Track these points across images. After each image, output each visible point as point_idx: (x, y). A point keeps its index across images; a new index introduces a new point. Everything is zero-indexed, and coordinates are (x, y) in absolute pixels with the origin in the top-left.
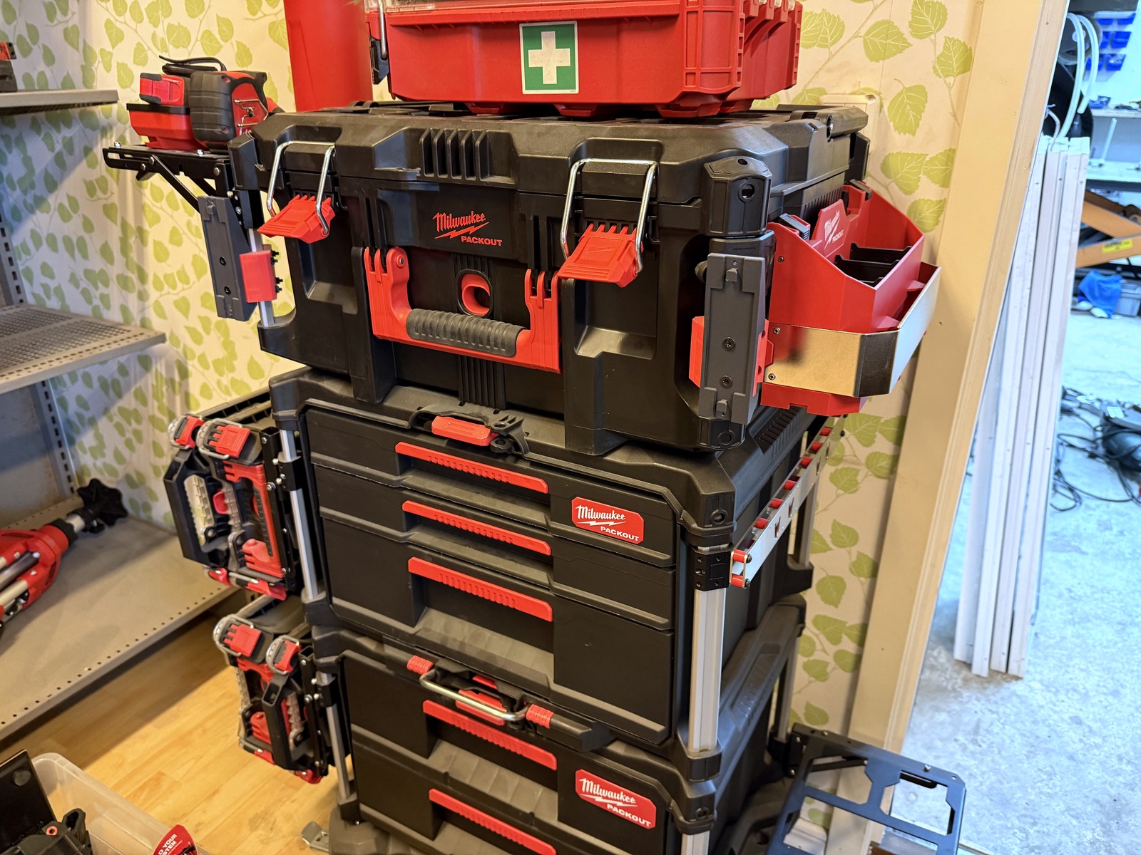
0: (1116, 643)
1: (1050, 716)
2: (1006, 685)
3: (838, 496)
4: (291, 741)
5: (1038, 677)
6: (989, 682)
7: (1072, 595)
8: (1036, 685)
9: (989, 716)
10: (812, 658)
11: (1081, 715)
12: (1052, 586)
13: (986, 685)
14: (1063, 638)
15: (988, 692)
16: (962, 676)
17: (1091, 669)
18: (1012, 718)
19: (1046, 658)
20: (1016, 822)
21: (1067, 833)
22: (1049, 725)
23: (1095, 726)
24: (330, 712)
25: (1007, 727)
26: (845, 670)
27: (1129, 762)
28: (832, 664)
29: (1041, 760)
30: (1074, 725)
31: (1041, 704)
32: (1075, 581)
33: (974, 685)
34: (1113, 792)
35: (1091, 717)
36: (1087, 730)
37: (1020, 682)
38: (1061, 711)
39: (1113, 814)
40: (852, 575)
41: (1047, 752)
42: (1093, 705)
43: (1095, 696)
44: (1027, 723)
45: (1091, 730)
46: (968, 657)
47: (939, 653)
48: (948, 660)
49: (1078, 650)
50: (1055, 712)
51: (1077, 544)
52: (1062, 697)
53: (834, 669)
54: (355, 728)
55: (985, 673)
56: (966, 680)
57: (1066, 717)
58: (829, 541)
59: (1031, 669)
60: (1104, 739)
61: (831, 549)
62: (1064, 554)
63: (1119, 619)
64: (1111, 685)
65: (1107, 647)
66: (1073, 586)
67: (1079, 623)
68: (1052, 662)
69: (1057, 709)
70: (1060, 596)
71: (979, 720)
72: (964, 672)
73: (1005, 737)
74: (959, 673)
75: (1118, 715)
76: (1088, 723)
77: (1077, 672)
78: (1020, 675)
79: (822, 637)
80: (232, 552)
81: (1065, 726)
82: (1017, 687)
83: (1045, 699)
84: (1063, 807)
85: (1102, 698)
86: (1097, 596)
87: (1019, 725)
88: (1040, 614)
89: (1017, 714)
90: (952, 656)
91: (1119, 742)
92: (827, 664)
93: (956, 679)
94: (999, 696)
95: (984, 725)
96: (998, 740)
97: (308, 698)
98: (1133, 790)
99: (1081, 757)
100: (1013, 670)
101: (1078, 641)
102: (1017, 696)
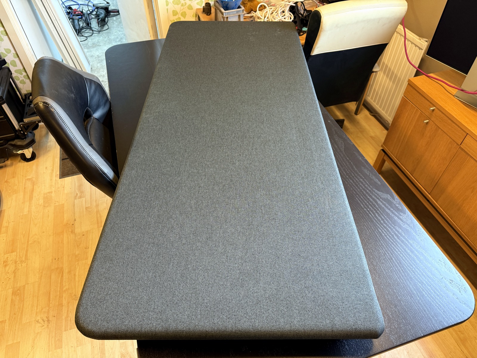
26: (27, 79)
40: (15, 59)
53: (25, 80)
79: (19, 74)
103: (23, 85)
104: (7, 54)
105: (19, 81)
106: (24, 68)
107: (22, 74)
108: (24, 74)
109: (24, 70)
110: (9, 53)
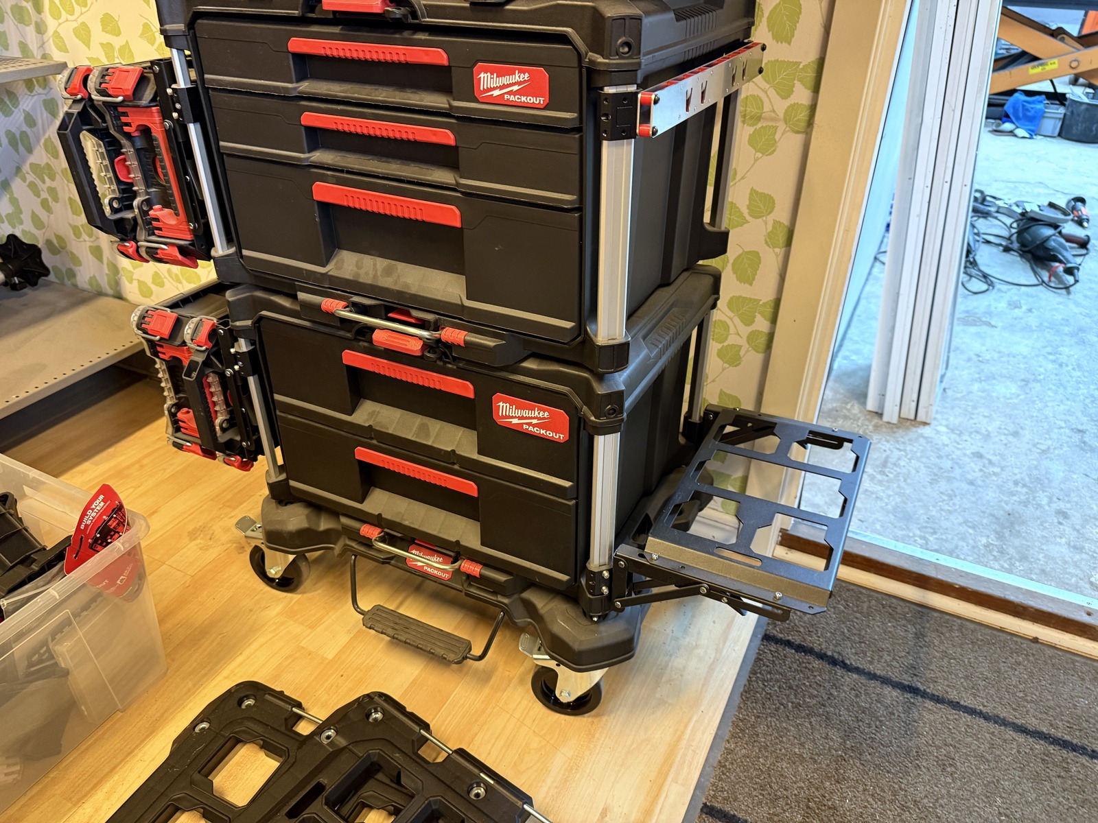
0: (1019, 395)
1: (953, 452)
2: (915, 429)
3: (756, 160)
4: (218, 428)
5: (944, 422)
6: (897, 428)
7: (980, 359)
8: (943, 429)
9: (896, 453)
10: (725, 344)
11: (982, 451)
12: (962, 352)
13: (895, 430)
14: (970, 393)
15: (897, 435)
16: (873, 423)
17: (994, 415)
18: (918, 454)
19: (953, 408)
20: (918, 532)
21: (963, 539)
22: (952, 459)
23: (994, 459)
24: (252, 381)
25: (913, 461)
26: (757, 352)
27: (1024, 486)
28: (746, 346)
29: (943, 485)
30: (975, 459)
31: (946, 443)
32: (984, 348)
33: (884, 430)
34: (1008, 508)
35: (992, 452)
36: (987, 462)
37: (927, 427)
38: (964, 448)
39: (1007, 524)
40: (767, 248)
41: (949, 480)
42: (994, 443)
43: (996, 436)
44: (932, 458)
45: (990, 462)
46: (879, 407)
47: (853, 406)
48: (861, 412)
49: (983, 401)
50: (958, 449)
51: (988, 320)
52: (965, 438)
53: (747, 351)
54: (277, 397)
55: (895, 420)
56: (876, 427)
57: (968, 452)
58: (745, 211)
59: (938, 416)
60: (1002, 469)
61: (747, 222)
62: (975, 327)
63: (1023, 377)
64: (1011, 428)
65: (1011, 398)
66: (981, 352)
67: (985, 381)
68: (957, 411)
69: (960, 446)
70: (969, 360)
71: (888, 457)
72: (876, 420)
73: (911, 469)
74: (870, 421)
75: (1016, 450)
76: (988, 457)
77: (981, 418)
78: (928, 422)
79: (736, 320)
80: (140, 221)
81: (967, 460)
82: (926, 431)
83: (950, 439)
84: (961, 520)
85: (1003, 438)
86: (1004, 359)
87: (924, 460)
88: (949, 374)
89: (922, 451)
90: (865, 408)
91: (1016, 471)
92: (740, 347)
93: (868, 426)
94: (907, 438)
95: (892, 460)
96: (905, 471)
97: (229, 372)
98: (1026, 506)
99: (980, 483)
100: (921, 417)
101: (983, 395)
102: (925, 438)
103: (724, 369)
104: (748, 218)
105: (720, 346)
106: (777, 303)
107: (748, 321)
108: (762, 325)
109: (769, 310)
110: (757, 218)
